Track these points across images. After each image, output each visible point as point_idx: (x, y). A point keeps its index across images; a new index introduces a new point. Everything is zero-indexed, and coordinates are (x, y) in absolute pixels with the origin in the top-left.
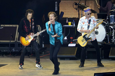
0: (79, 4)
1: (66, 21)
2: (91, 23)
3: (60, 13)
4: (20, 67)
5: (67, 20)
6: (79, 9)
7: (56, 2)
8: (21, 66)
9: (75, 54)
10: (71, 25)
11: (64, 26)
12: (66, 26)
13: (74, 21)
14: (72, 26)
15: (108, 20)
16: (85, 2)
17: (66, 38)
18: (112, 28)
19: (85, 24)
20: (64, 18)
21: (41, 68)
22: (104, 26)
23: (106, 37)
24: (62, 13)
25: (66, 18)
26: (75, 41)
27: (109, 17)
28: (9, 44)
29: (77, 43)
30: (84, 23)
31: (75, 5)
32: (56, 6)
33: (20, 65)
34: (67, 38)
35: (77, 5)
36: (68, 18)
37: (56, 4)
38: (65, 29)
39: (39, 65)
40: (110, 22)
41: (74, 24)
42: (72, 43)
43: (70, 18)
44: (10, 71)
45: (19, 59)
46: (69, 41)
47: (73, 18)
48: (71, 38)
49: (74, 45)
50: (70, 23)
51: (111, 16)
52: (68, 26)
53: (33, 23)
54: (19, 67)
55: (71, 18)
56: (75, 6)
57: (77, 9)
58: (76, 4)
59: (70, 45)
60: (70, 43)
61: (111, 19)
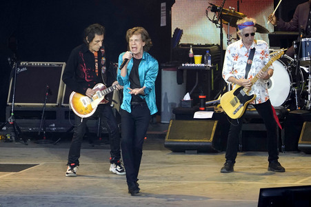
0: (221, 8)
1: (189, 52)
2: (256, 56)
3: (173, 34)
5: (191, 51)
6: (221, 21)
7: (163, 5)
8: (72, 169)
9: (212, 139)
10: (202, 63)
11: (183, 65)
12: (188, 65)
13: (208, 52)
14: (203, 65)
15: (297, 50)
16: (239, 4)
17: (187, 97)
18: (307, 71)
19: (239, 59)
20: (182, 45)
21: (123, 173)
22: (287, 65)
23: (292, 95)
24: (179, 32)
25: (188, 45)
26: (212, 104)
27: (298, 44)
28: (42, 112)
29: (217, 111)
30: (237, 57)
31: (212, 11)
32: (163, 13)
33: (70, 166)
34: (190, 96)
35: (218, 11)
37: (163, 8)
38: (185, 73)
39: (118, 167)
40: (301, 56)
41: (209, 61)
42: (203, 109)
43: (198, 46)
44: (45, 181)
45: (66, 152)
46: (197, 105)
47: (207, 45)
48: (201, 97)
49: (209, 115)
50: (198, 58)
51: (303, 40)
52: (193, 65)
53: (104, 59)
54: (68, 172)
55: (200, 46)
56: (212, 15)
57: (215, 22)
58: (214, 9)
59: (197, 115)
60: (198, 110)
61: (304, 49)
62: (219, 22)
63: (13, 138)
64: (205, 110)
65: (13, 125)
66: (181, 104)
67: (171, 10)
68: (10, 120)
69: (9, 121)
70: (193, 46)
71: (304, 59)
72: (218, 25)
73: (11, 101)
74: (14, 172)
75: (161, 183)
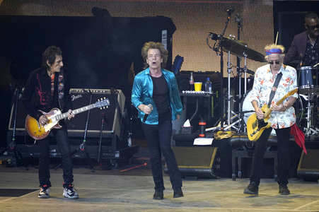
0: (221, 36)
1: (190, 80)
3: (173, 61)
4: (43, 193)
5: (192, 78)
6: (221, 49)
7: (164, 32)
8: (44, 191)
9: (211, 165)
10: (202, 90)
11: (183, 92)
12: (189, 92)
13: (208, 79)
14: (203, 92)
16: (239, 33)
17: (187, 124)
18: (306, 99)
20: (183, 72)
21: (74, 197)
24: (180, 60)
25: (189, 72)
29: (216, 138)
30: (262, 82)
31: (213, 39)
32: (164, 40)
34: (191, 123)
35: (219, 38)
36: (193, 72)
37: (164, 35)
39: (69, 191)
41: (210, 89)
42: (203, 135)
43: (198, 73)
44: (46, 206)
46: (196, 131)
47: (208, 73)
48: (201, 124)
49: (209, 141)
50: (198, 86)
51: (303, 68)
52: (194, 92)
53: (61, 85)
54: (41, 193)
55: (201, 73)
56: (212, 42)
57: (216, 50)
58: (215, 37)
59: (198, 142)
60: (198, 137)
61: (303, 77)
62: (220, 50)
63: (15, 163)
64: (205, 137)
65: (15, 150)
66: (180, 131)
67: (172, 37)
68: (12, 145)
69: (10, 145)
70: (194, 73)
71: (303, 87)
72: (219, 53)
73: (12, 127)
74: (12, 196)
75: (160, 209)
